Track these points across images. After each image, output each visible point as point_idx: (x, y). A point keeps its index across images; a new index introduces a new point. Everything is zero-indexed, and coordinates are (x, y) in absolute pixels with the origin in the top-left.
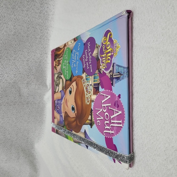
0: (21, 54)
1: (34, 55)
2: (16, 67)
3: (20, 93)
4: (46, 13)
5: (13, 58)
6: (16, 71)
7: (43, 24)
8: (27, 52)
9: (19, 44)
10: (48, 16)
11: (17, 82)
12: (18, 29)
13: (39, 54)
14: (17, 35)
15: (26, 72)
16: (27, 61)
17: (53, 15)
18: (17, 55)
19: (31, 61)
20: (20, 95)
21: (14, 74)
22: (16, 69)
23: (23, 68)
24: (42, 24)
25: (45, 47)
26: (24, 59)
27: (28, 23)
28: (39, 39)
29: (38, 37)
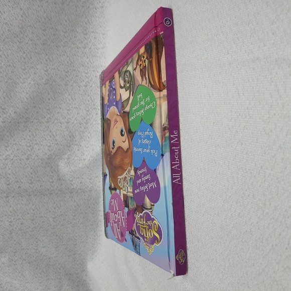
0: (58, 113)
1: (77, 112)
2: (50, 134)
3: (58, 176)
4: (93, 47)
5: (46, 120)
6: (51, 141)
7: (90, 63)
8: (66, 109)
9: (53, 98)
10: (97, 51)
11: (53, 157)
12: (52, 74)
13: (85, 111)
14: (50, 83)
15: (66, 141)
16: (67, 123)
17: (103, 48)
18: (52, 115)
19: (72, 122)
20: (59, 179)
21: (49, 145)
22: (50, 137)
23: (61, 134)
24: (88, 64)
25: (93, 99)
26: (63, 121)
27: (67, 64)
28: (84, 87)
29: (82, 84)
